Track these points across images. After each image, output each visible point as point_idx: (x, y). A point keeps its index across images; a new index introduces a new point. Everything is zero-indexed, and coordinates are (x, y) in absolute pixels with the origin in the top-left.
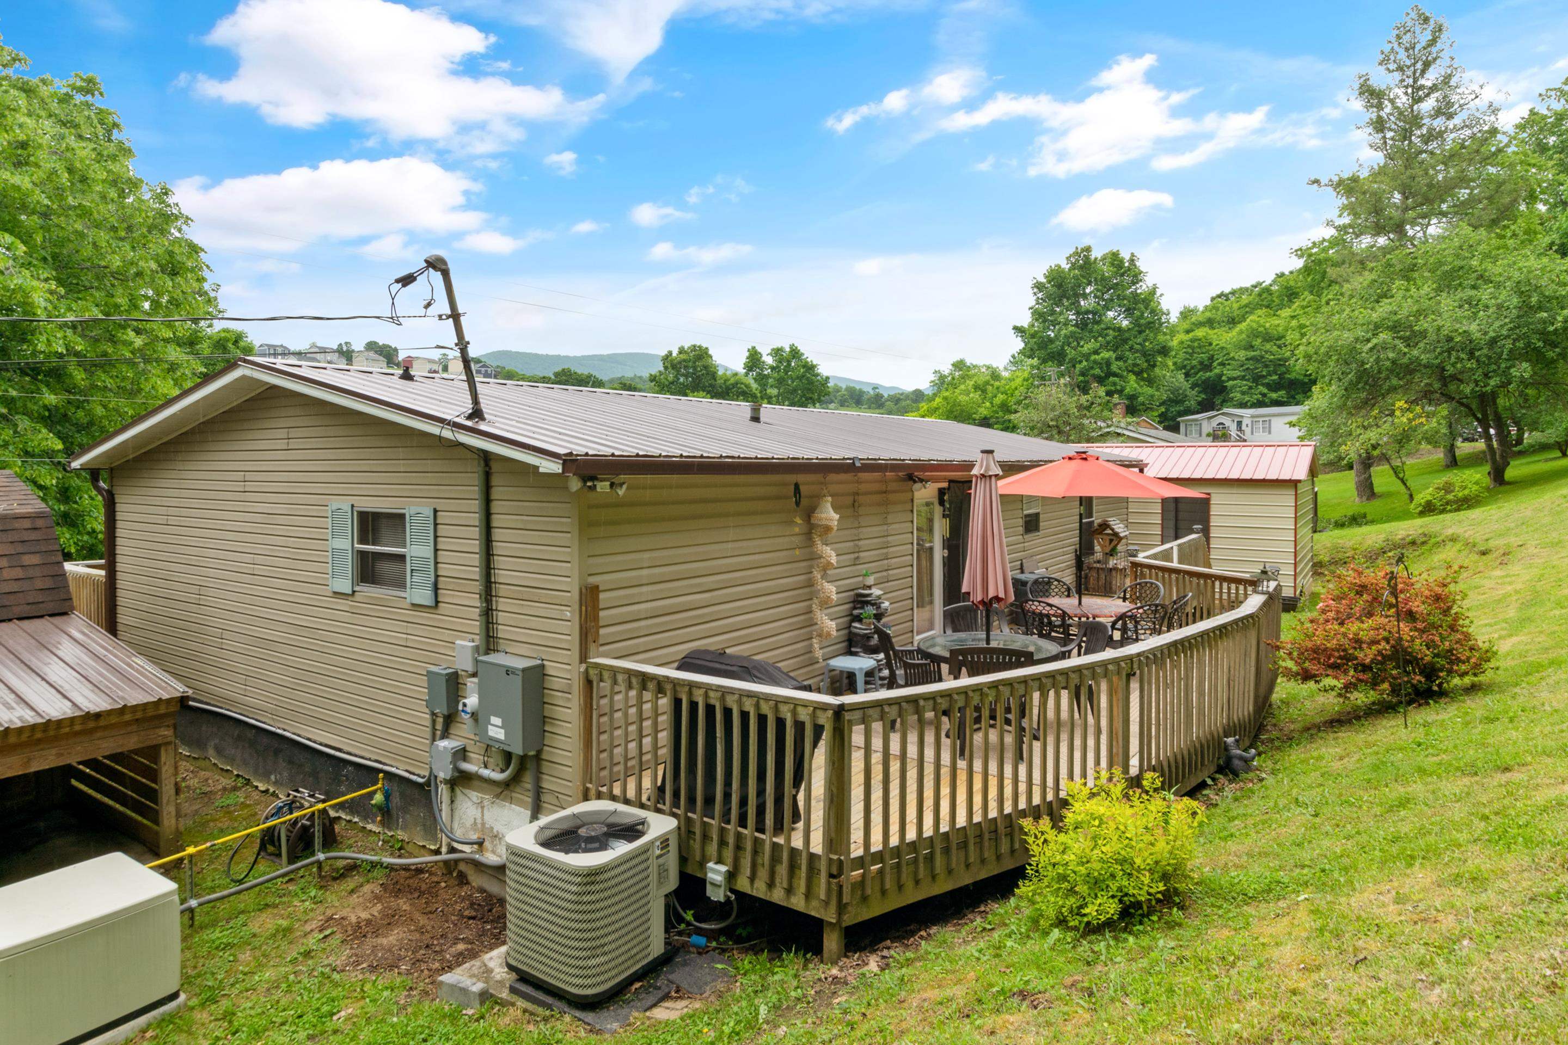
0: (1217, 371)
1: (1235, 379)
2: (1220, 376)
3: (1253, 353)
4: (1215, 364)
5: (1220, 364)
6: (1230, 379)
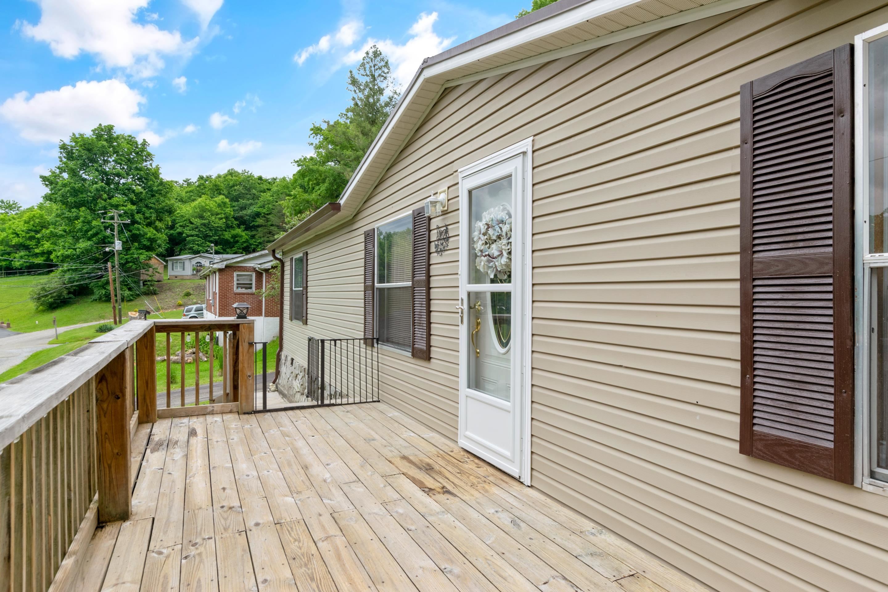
0: (178, 230)
1: (192, 236)
2: (180, 234)
3: (204, 221)
4: (177, 225)
5: (181, 226)
6: (188, 236)
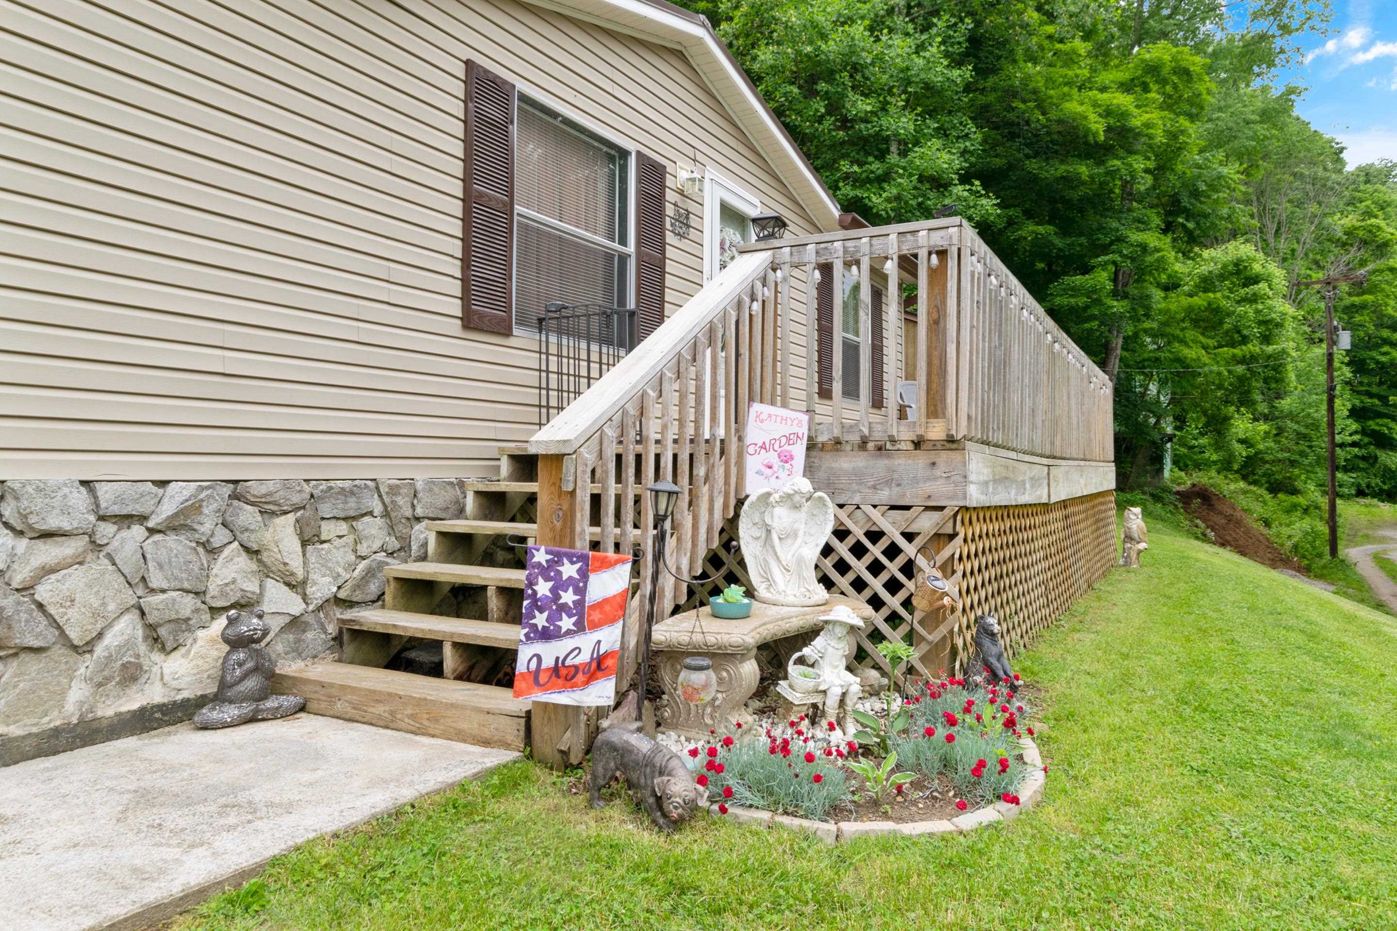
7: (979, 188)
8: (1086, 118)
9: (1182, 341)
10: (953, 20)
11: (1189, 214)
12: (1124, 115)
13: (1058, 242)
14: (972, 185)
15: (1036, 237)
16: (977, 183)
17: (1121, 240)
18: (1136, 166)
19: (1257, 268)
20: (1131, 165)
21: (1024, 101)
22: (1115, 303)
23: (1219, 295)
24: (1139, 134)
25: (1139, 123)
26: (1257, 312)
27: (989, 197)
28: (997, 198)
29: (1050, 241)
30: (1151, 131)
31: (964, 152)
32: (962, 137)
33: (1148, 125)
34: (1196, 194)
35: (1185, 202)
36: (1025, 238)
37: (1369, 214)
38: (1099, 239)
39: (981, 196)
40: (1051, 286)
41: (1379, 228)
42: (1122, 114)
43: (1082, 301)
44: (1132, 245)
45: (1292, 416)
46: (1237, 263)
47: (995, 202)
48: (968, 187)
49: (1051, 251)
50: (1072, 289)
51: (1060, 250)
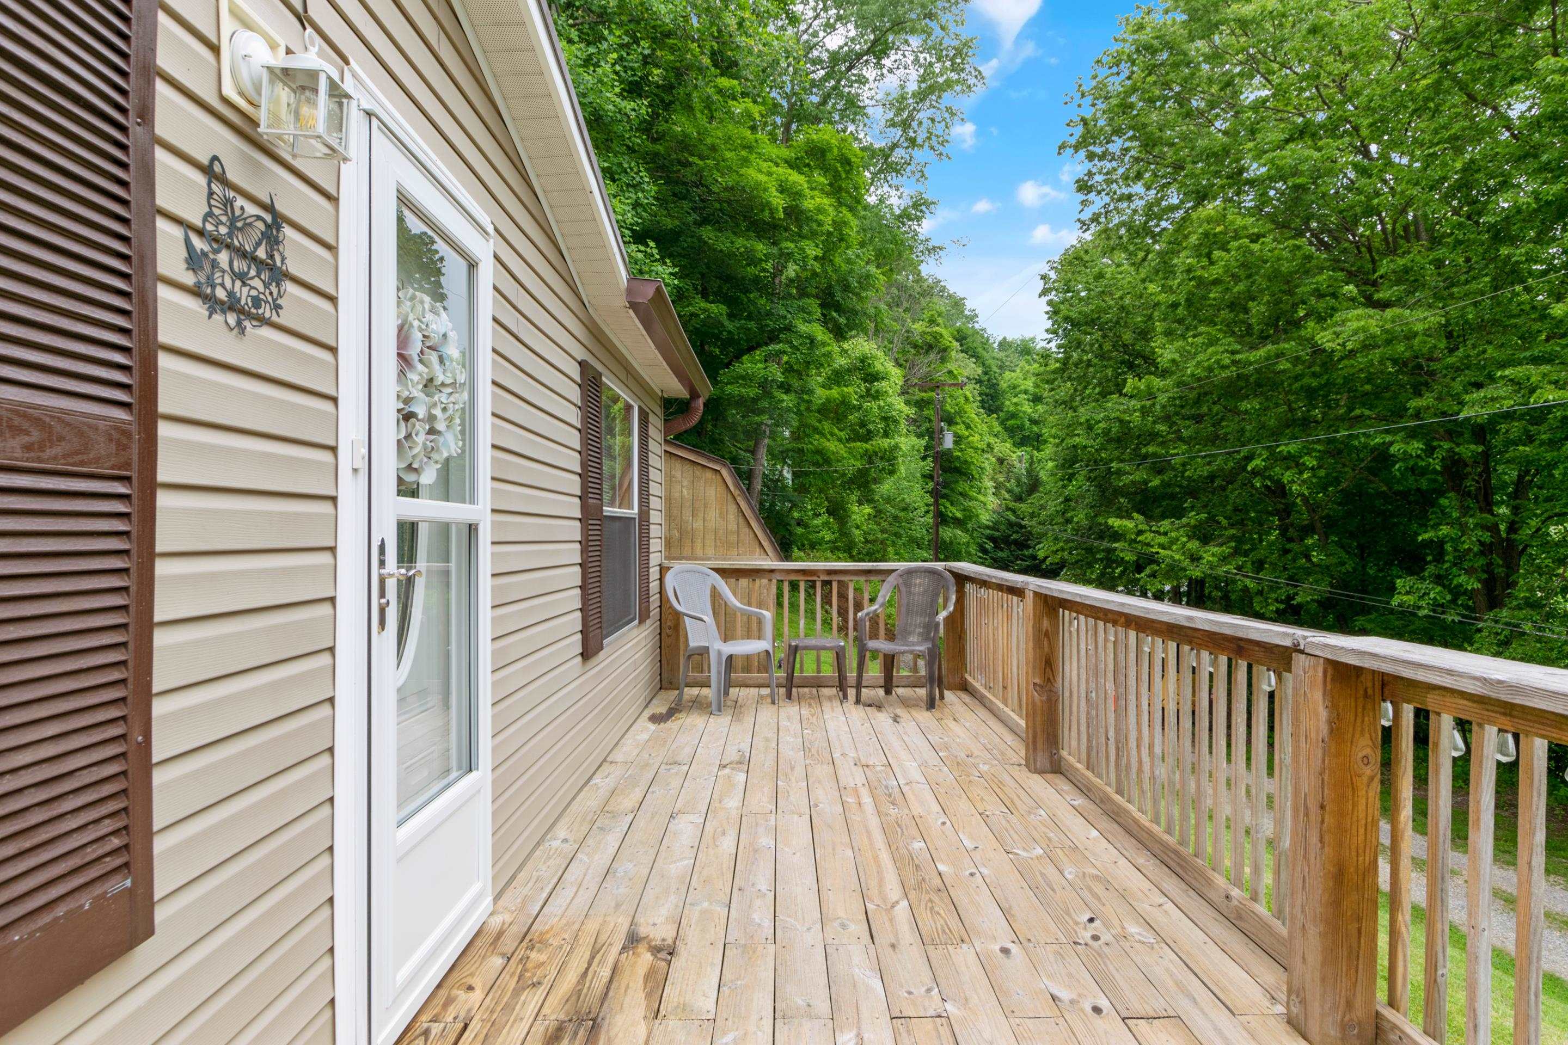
7: (655, 251)
8: (766, 190)
9: (822, 434)
10: (626, 39)
11: (838, 308)
12: (798, 195)
13: (729, 325)
14: (647, 246)
15: (709, 316)
16: (652, 244)
17: (789, 329)
18: (809, 252)
19: (878, 367)
20: (803, 250)
21: (702, 158)
22: (785, 397)
23: (850, 389)
24: (810, 219)
25: (811, 207)
26: (880, 407)
27: (665, 263)
28: (674, 266)
29: (720, 322)
30: (821, 217)
31: (636, 205)
32: (634, 186)
33: (820, 210)
34: (846, 288)
35: (839, 296)
36: (697, 315)
37: (932, 322)
38: (767, 325)
39: (656, 260)
40: (721, 372)
41: (941, 335)
42: (797, 193)
43: (753, 392)
44: (801, 336)
45: (888, 500)
46: (863, 360)
47: (671, 270)
48: (642, 248)
49: (721, 333)
50: (743, 378)
51: (730, 332)
